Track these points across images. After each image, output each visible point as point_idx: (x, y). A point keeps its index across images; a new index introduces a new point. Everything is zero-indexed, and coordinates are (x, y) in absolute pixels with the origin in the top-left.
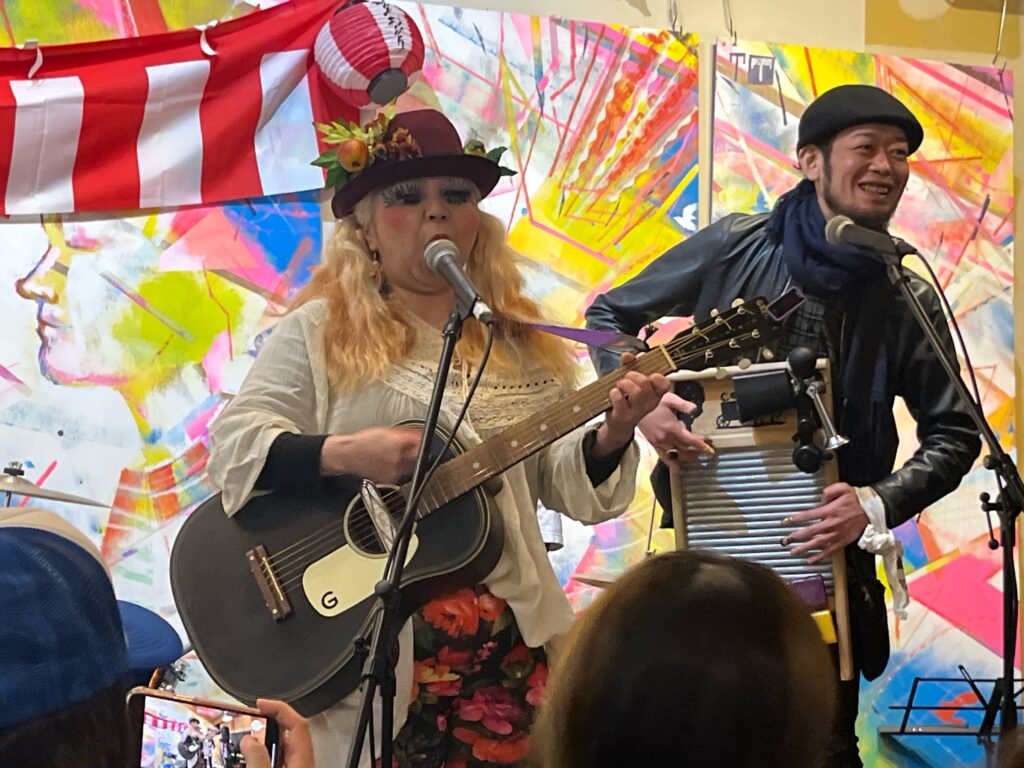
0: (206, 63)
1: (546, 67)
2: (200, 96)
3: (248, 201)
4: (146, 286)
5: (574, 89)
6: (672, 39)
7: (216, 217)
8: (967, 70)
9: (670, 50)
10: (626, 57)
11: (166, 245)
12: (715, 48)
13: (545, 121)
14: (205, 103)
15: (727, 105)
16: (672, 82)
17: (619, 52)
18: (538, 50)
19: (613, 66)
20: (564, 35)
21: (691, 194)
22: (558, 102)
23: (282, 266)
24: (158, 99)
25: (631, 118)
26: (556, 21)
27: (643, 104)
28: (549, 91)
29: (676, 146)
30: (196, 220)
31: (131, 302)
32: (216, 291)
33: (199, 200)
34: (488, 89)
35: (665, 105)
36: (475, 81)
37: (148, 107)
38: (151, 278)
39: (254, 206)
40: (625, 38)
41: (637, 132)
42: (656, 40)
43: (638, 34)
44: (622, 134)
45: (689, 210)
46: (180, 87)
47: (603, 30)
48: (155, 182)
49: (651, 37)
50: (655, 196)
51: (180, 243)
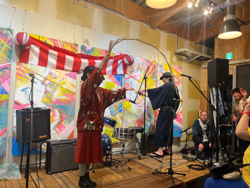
0: (113, 60)
1: (143, 63)
2: (112, 63)
3: (116, 75)
4: (106, 83)
5: (145, 66)
6: (154, 62)
7: (113, 76)
8: (178, 67)
9: (154, 63)
10: (150, 63)
11: (108, 79)
12: (157, 63)
13: (143, 69)
14: (113, 64)
15: (158, 69)
16: (154, 66)
17: (149, 63)
18: (142, 62)
19: (149, 64)
20: (145, 60)
21: (155, 77)
22: (144, 67)
23: (119, 82)
24: (109, 63)
25: (150, 69)
26: (144, 59)
27: (151, 68)
28: (143, 66)
29: (154, 72)
30: (111, 77)
31: (104, 85)
32: (113, 84)
33: (111, 74)
34: (138, 65)
35: (153, 68)
36: (137, 64)
37: (108, 64)
38: (107, 82)
39: (117, 75)
40: (150, 61)
41: (151, 71)
42: (153, 62)
43: (151, 61)
44: (149, 71)
45: (155, 79)
46: (111, 62)
47: (148, 60)
48: (107, 72)
49: (152, 61)
50: (152, 77)
51: (109, 79)
